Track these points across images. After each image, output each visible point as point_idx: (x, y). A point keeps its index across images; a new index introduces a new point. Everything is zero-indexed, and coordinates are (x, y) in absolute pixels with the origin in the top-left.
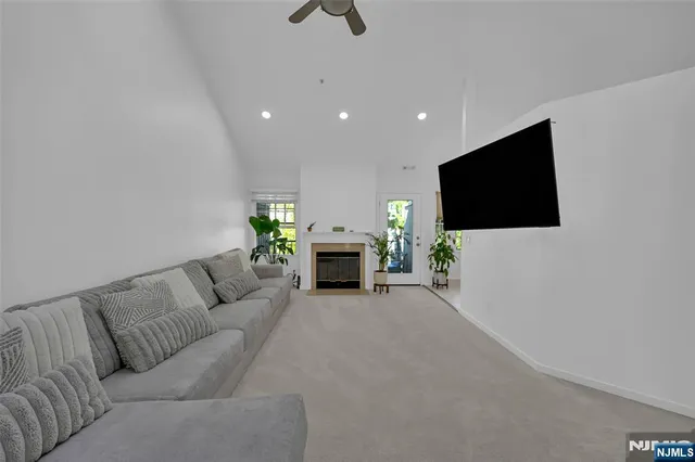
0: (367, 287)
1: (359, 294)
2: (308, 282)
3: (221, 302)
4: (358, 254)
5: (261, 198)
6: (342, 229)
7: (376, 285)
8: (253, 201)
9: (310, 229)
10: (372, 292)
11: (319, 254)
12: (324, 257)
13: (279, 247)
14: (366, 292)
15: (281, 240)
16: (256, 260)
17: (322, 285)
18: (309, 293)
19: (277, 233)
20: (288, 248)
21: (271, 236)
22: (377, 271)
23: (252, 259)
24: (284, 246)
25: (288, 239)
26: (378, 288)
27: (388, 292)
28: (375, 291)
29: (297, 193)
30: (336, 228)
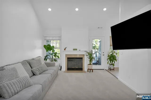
0: (85, 70)
1: (82, 72)
2: (64, 68)
3: (34, 75)
4: (82, 58)
6: (76, 50)
9: (65, 49)
11: (68, 58)
12: (70, 59)
13: (54, 55)
14: (85, 72)
15: (55, 53)
16: (46, 60)
17: (69, 69)
18: (65, 72)
19: (53, 51)
20: (57, 56)
21: (51, 52)
22: (89, 64)
23: (45, 60)
24: (56, 55)
25: (57, 53)
26: (89, 70)
27: (92, 72)
28: (88, 71)
29: (60, 37)
30: (74, 49)
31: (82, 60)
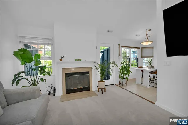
0: (93, 90)
4: (88, 73)
5: (27, 41)
6: (80, 60)
7: (99, 88)
8: (20, 42)
9: (61, 60)
10: (97, 92)
11: (67, 74)
13: (40, 71)
14: (93, 93)
15: (41, 67)
17: (68, 91)
18: (62, 99)
20: (46, 72)
21: (32, 65)
22: (99, 81)
23: (13, 83)
24: (44, 71)
25: (47, 66)
26: (100, 90)
27: (105, 92)
28: (98, 92)
29: (52, 39)
30: (77, 59)
31: (88, 76)
